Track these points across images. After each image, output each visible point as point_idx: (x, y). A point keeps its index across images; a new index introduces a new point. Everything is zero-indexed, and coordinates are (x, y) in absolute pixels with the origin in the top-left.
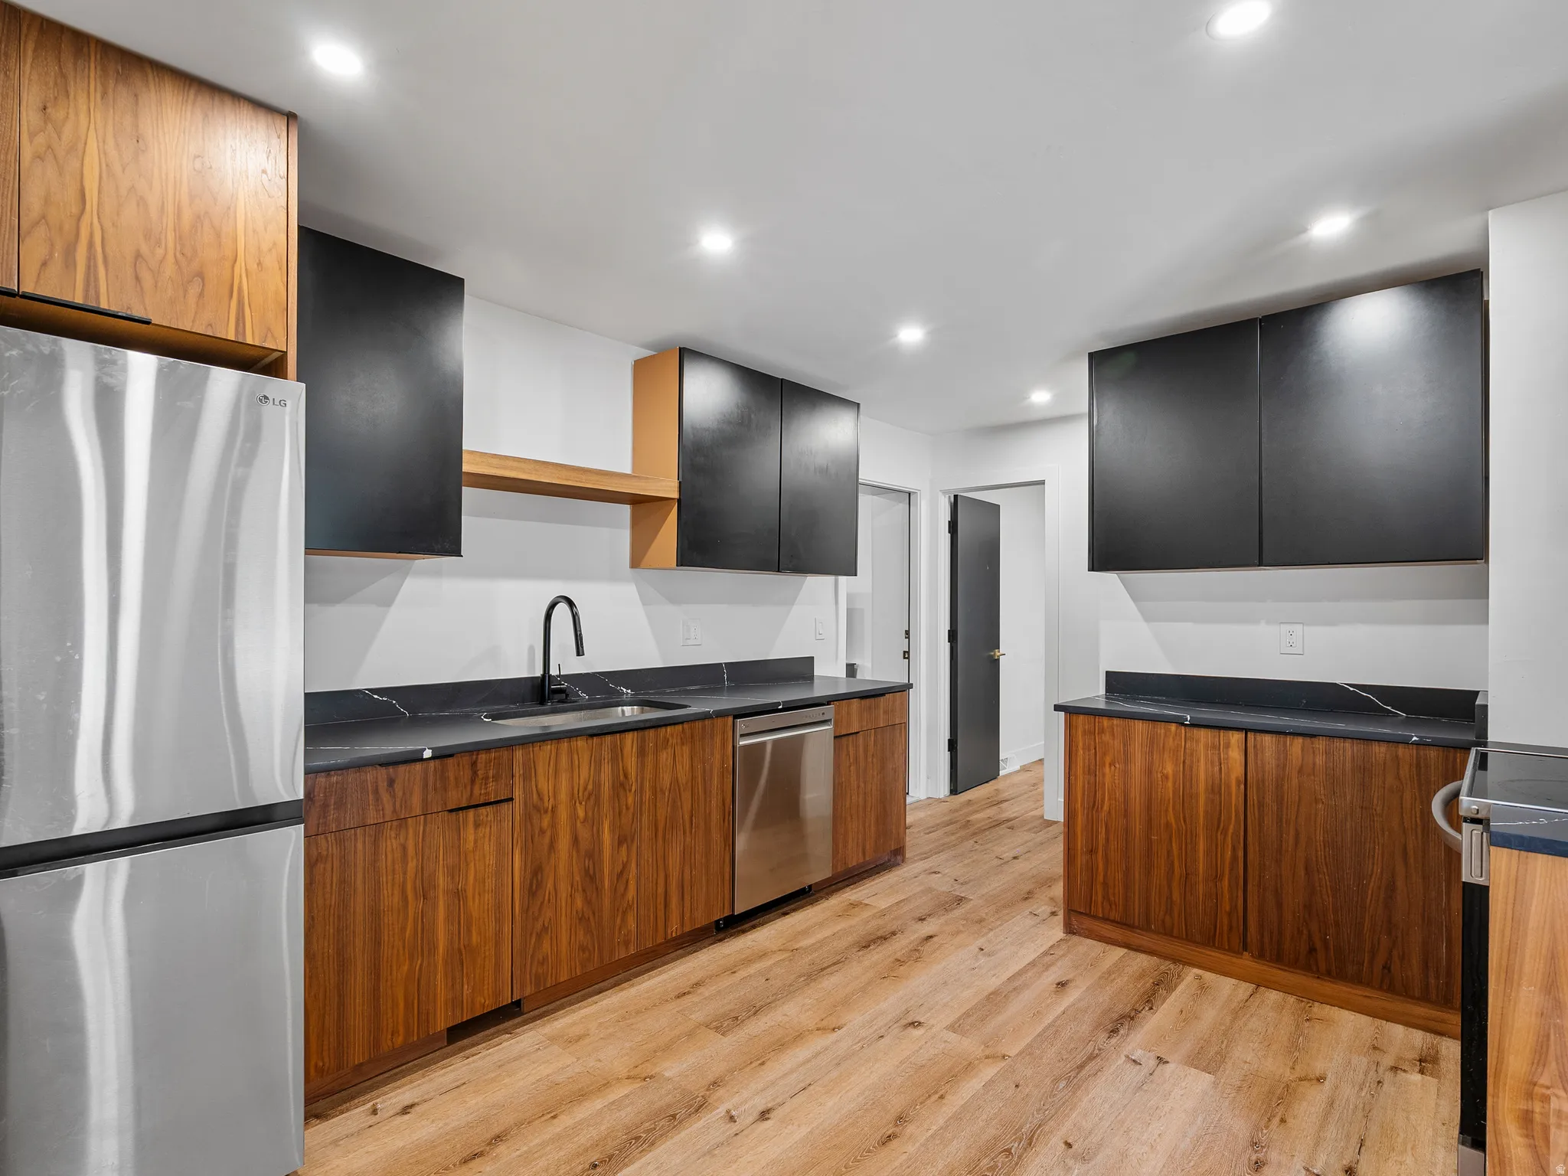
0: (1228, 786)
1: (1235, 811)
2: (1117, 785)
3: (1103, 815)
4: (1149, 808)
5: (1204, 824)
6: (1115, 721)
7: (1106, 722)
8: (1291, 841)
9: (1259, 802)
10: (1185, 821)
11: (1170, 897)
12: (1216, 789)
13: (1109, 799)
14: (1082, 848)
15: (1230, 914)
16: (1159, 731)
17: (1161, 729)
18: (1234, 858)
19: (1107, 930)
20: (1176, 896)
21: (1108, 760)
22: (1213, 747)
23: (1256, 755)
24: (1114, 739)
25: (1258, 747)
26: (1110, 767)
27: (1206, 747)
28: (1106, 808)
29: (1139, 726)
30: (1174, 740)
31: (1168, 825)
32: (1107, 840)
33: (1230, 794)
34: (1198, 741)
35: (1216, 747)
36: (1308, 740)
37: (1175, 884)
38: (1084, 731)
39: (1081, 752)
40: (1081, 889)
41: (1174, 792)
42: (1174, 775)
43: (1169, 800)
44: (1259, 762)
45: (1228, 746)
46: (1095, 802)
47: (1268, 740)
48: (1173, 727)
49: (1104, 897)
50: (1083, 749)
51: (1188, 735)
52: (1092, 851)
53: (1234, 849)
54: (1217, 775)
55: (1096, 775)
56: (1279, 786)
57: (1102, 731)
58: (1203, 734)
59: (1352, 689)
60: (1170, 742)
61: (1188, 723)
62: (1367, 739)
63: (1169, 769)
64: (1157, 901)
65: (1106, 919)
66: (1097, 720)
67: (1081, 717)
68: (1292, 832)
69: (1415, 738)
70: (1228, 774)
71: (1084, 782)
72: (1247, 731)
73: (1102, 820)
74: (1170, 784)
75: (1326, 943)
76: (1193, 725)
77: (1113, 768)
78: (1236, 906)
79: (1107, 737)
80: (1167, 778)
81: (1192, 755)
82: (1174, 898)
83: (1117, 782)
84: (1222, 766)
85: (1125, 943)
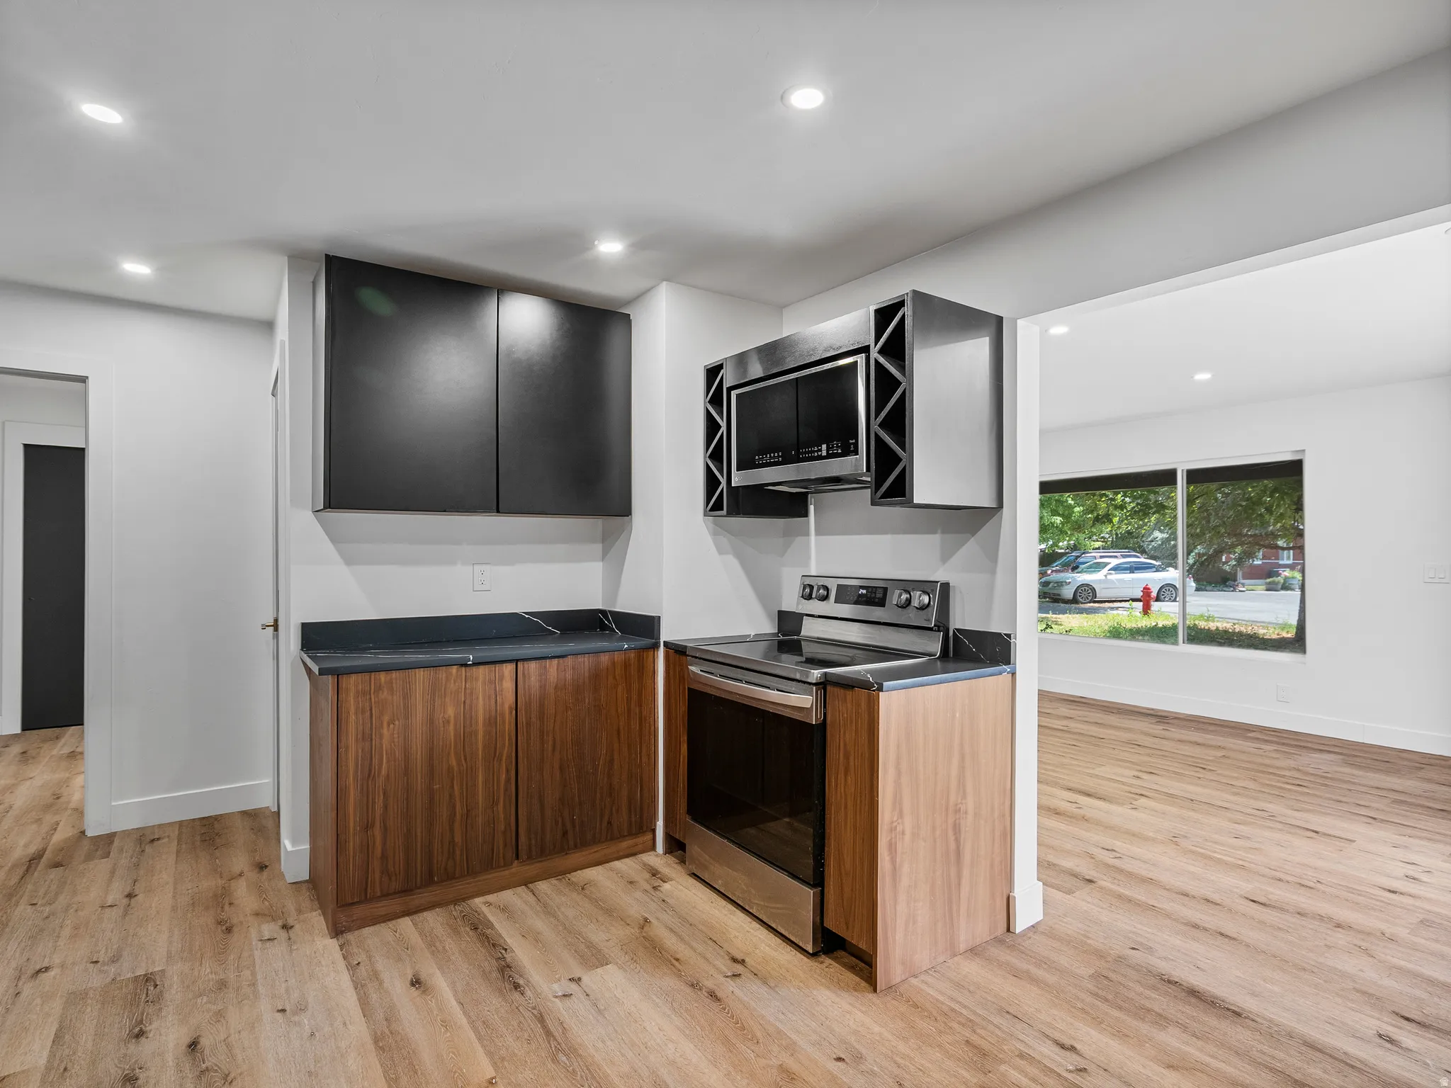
0: (502, 715)
1: (509, 734)
2: (397, 744)
3: (381, 781)
4: (431, 758)
5: (482, 757)
6: (394, 675)
7: (383, 677)
8: (550, 748)
9: (527, 723)
10: (466, 760)
11: (452, 842)
12: (491, 721)
13: (388, 761)
14: (354, 830)
15: (504, 833)
16: (440, 676)
17: (442, 673)
18: (508, 781)
19: (382, 907)
20: (458, 838)
21: (386, 718)
22: (490, 682)
23: (524, 681)
24: (392, 695)
25: (526, 673)
26: (389, 726)
27: (484, 683)
28: (384, 772)
29: (420, 674)
30: (455, 683)
31: (450, 769)
32: (386, 807)
33: (504, 722)
34: (477, 679)
35: (492, 682)
36: (561, 660)
37: (457, 825)
38: (357, 692)
39: (353, 717)
40: (354, 876)
41: (455, 735)
42: (455, 717)
43: (451, 745)
44: (527, 686)
45: (502, 678)
46: (370, 770)
47: (533, 665)
48: (454, 669)
49: (382, 873)
50: (356, 713)
51: (468, 674)
52: (367, 827)
53: (507, 771)
54: (493, 708)
55: (372, 740)
56: (542, 705)
57: (379, 688)
58: (482, 671)
59: (527, 616)
60: (452, 686)
61: (471, 663)
62: (597, 652)
63: (451, 712)
64: (440, 850)
65: (385, 895)
66: (373, 677)
67: (353, 677)
68: (550, 743)
69: (626, 646)
70: (503, 704)
71: (357, 752)
72: (517, 661)
73: (379, 787)
74: (451, 727)
75: (573, 821)
76: (475, 664)
77: (392, 726)
78: (510, 824)
79: (384, 694)
80: (448, 722)
81: (471, 694)
82: (456, 840)
83: (396, 740)
84: (498, 698)
85: (404, 912)
